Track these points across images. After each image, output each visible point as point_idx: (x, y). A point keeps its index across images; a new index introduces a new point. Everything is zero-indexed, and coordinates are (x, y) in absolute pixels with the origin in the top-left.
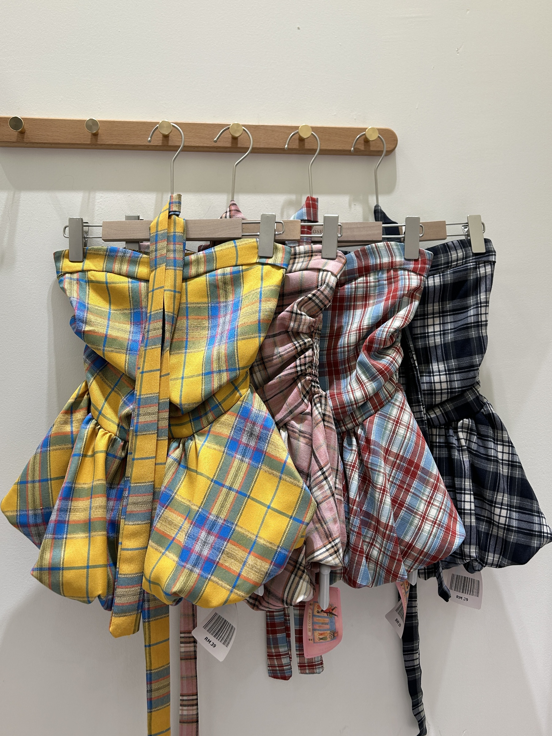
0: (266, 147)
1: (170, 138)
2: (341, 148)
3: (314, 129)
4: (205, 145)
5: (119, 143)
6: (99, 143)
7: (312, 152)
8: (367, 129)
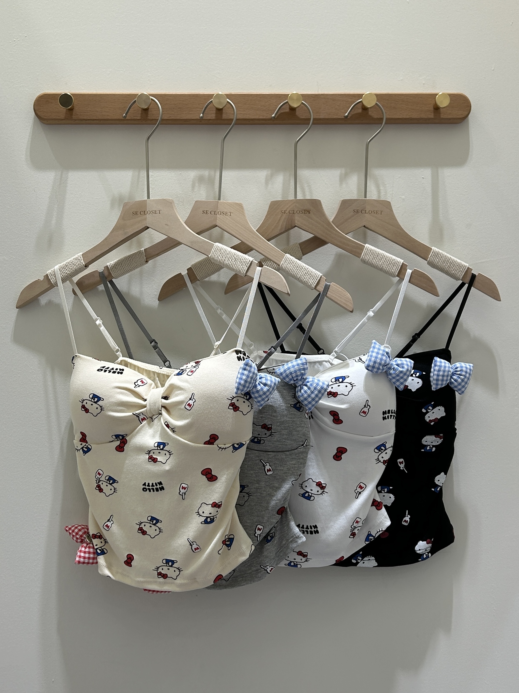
0: (327, 117)
1: (224, 111)
2: (408, 117)
3: (379, 96)
4: (261, 117)
5: (170, 118)
6: (149, 118)
7: (378, 121)
8: (437, 94)
